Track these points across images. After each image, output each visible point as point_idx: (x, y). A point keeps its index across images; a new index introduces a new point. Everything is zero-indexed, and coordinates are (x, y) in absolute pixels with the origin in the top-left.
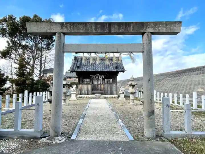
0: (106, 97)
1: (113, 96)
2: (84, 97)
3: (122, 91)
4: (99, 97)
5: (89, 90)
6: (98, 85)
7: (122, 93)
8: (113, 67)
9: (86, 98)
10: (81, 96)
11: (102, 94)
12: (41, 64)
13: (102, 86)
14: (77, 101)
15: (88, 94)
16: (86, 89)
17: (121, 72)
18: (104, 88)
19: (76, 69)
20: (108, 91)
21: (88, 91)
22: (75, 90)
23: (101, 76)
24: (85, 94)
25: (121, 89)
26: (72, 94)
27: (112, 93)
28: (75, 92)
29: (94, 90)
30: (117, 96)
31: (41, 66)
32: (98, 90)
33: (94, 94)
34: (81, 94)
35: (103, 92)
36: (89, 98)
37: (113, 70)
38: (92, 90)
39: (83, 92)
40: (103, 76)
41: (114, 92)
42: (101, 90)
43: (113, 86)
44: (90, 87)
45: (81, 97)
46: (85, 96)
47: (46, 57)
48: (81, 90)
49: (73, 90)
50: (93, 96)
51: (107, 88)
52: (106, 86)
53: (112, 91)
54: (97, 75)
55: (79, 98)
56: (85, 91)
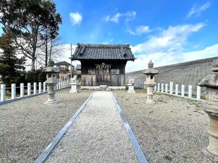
0: (113, 89)
1: (121, 87)
2: (88, 89)
3: (132, 83)
4: (105, 89)
6: (104, 76)
7: (132, 85)
8: (121, 55)
9: (91, 90)
11: (108, 85)
12: (47, 54)
13: (109, 77)
14: (78, 93)
15: (92, 86)
16: (90, 80)
17: (130, 60)
18: (111, 79)
19: (79, 56)
20: (115, 82)
21: (92, 82)
22: (75, 81)
23: (108, 66)
24: (89, 86)
25: (130, 80)
26: (72, 86)
27: (119, 85)
28: (76, 84)
29: (99, 82)
30: (125, 87)
31: (46, 56)
32: (103, 81)
33: (99, 85)
34: (84, 86)
35: (109, 83)
36: (94, 90)
37: (121, 58)
38: (97, 81)
39: (87, 83)
40: (109, 66)
41: (122, 83)
42: (107, 82)
44: (94, 78)
45: (85, 89)
46: (90, 87)
47: (51, 47)
48: (84, 81)
49: (73, 80)
50: (98, 87)
51: (114, 79)
52: (113, 76)
53: (119, 83)
54: (102, 64)
55: (83, 89)
56: (89, 83)
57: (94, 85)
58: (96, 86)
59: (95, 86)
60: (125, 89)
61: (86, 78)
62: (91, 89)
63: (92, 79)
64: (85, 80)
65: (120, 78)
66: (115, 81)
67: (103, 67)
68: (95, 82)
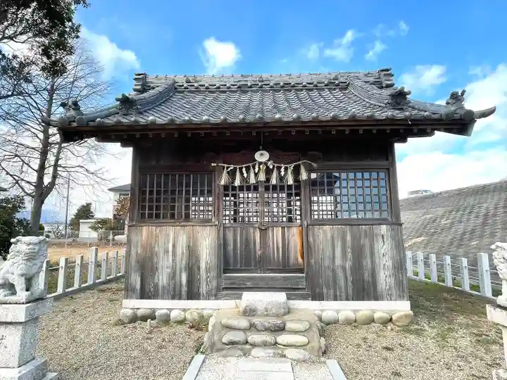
1: (379, 308)
2: (167, 320)
4: (275, 332)
5: (203, 265)
6: (264, 231)
9: (184, 321)
10: (145, 305)
13: (294, 235)
15: (193, 294)
16: (182, 262)
18: (307, 249)
20: (340, 272)
21: (192, 268)
24: (176, 295)
27: (364, 289)
29: (238, 267)
32: (263, 263)
33: (235, 289)
34: (144, 295)
35: (301, 279)
36: (201, 325)
38: (226, 263)
39: (162, 279)
40: (298, 167)
41: (385, 279)
42: (285, 267)
43: (372, 237)
44: (206, 241)
45: (144, 318)
46: (177, 307)
48: (147, 267)
51: (328, 252)
52: (323, 235)
53: (367, 276)
54: (257, 156)
55: (134, 319)
56: (173, 275)
57: (204, 289)
58: (215, 294)
59: (208, 297)
60: (406, 316)
61: (159, 249)
62: (188, 316)
63: (192, 253)
64: (151, 258)
65: (366, 242)
66: (338, 262)
67: (262, 177)
68: (213, 274)
